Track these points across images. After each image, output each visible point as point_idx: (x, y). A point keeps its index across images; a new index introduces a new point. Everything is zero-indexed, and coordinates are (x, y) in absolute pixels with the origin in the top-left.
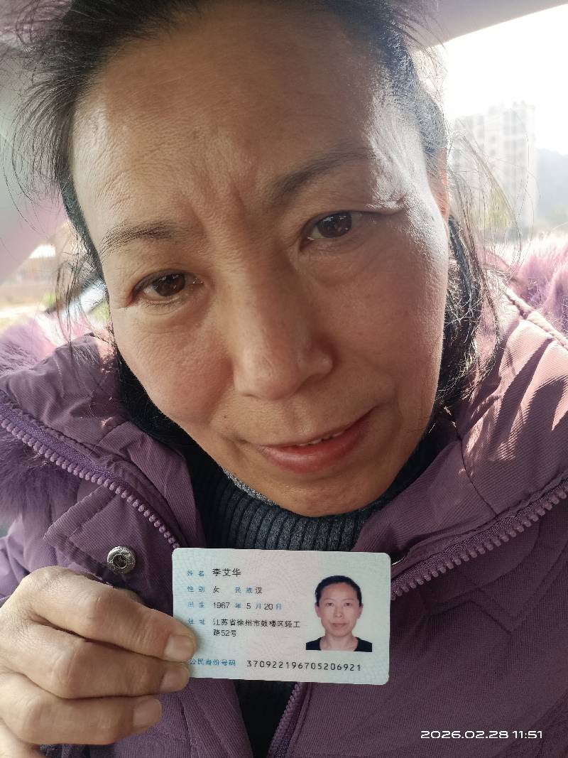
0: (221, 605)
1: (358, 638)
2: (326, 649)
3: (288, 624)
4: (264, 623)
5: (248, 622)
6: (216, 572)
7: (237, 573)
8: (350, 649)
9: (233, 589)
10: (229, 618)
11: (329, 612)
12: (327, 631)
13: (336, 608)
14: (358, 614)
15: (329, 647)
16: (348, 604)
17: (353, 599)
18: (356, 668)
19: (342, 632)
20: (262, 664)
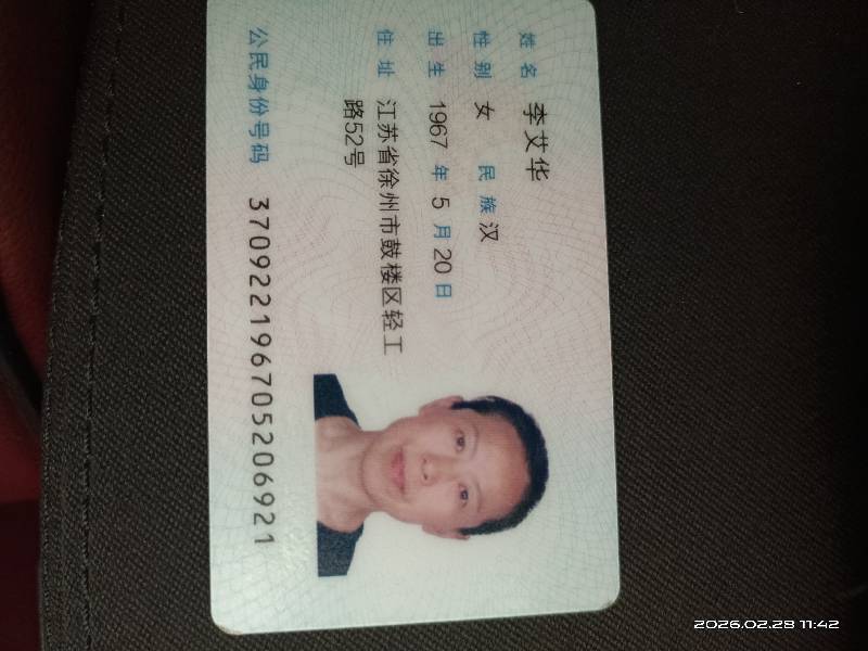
0: (438, 124)
1: (360, 531)
2: (321, 435)
3: (392, 319)
4: (391, 248)
5: (390, 201)
6: (537, 113)
7: (539, 170)
8: (323, 507)
9: (489, 158)
10: (400, 145)
11: (438, 440)
12: (376, 436)
14: (435, 527)
15: (325, 445)
16: (464, 495)
17: (480, 508)
18: (262, 530)
20: (260, 243)
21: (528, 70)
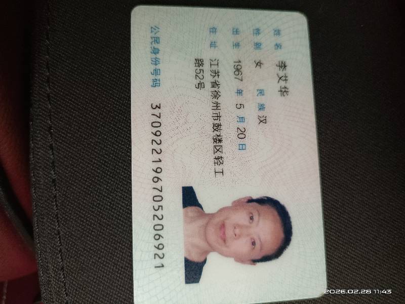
0: (238, 70)
1: (205, 262)
2: (186, 215)
3: (219, 160)
4: (217, 127)
5: (217, 106)
6: (283, 66)
7: (284, 91)
8: (187, 251)
9: (261, 86)
10: (220, 80)
11: (241, 217)
13: (247, 227)
14: (240, 259)
15: (188, 220)
16: (254, 243)
18: (158, 262)
19: (213, 236)
21: (278, 46)
